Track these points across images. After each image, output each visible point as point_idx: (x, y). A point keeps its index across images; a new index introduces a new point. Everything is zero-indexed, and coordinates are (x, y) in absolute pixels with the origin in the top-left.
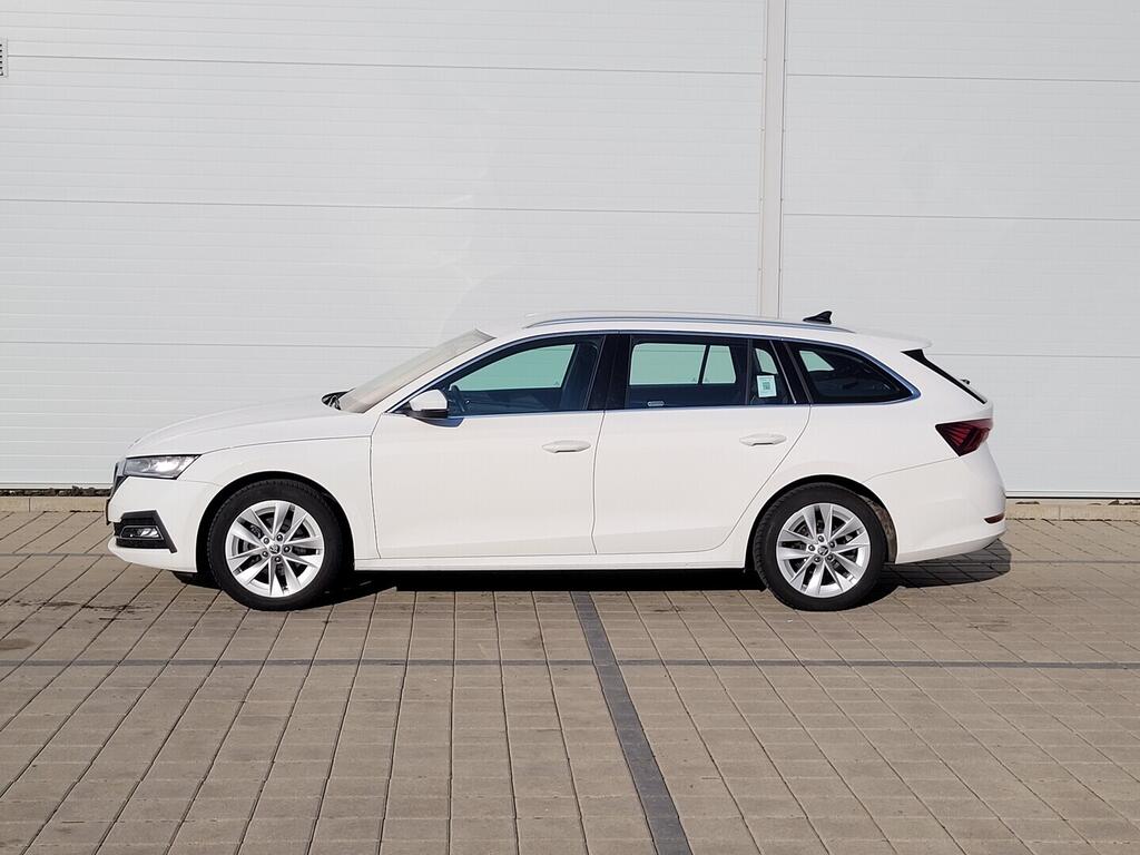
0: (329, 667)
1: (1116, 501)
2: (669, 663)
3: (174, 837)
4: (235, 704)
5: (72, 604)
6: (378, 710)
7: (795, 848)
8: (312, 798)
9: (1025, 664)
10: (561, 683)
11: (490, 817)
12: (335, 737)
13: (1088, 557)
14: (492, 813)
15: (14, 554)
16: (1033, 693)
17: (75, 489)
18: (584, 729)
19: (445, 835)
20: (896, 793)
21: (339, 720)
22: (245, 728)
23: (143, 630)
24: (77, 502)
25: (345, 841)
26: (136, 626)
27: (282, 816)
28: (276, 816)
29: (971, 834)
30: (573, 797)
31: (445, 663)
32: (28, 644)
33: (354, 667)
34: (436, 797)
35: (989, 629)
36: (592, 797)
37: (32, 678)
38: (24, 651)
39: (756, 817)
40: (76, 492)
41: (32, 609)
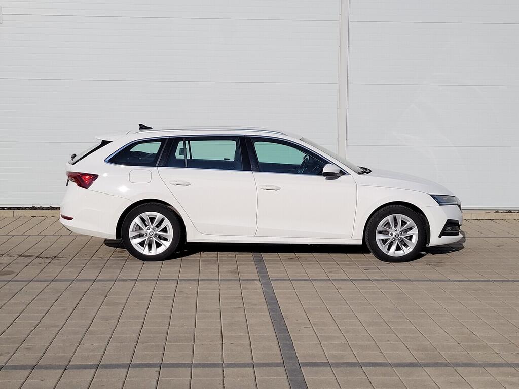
0: (144, 282)
1: (497, 211)
2: (293, 280)
3: (75, 351)
4: (103, 297)
5: (32, 256)
6: (165, 300)
7: (342, 355)
8: (135, 336)
9: (449, 280)
10: (245, 288)
11: (211, 343)
12: (145, 310)
13: (482, 235)
14: (212, 342)
15: (6, 235)
16: (451, 292)
17: (34, 207)
18: (254, 307)
19: (192, 350)
20: (387, 333)
21: (148, 304)
22: (106, 307)
23: (63, 267)
24: (34, 213)
25: (148, 353)
26: (60, 265)
27: (122, 343)
28: (119, 343)
29: (418, 350)
30: (248, 335)
31: (195, 280)
32: (13, 272)
33: (155, 282)
34: (188, 335)
35: (435, 266)
36: (255, 335)
37: (15, 287)
38: (11, 276)
39: (326, 343)
40: (34, 208)
41: (15, 258)
